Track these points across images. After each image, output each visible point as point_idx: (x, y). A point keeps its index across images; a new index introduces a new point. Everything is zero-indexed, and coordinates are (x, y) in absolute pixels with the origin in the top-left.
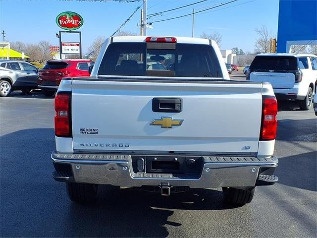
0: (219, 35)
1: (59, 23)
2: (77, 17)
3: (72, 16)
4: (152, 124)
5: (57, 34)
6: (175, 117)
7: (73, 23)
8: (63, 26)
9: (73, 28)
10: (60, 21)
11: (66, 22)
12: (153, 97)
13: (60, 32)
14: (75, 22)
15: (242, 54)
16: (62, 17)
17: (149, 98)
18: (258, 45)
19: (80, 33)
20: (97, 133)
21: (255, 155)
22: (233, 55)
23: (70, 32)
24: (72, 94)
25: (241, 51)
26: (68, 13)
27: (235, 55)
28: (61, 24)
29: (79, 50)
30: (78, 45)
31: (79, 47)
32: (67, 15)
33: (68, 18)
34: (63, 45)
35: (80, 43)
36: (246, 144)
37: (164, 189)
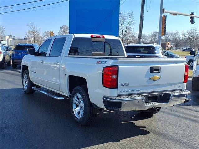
0: (3, 27)
12: (151, 66)
15: (15, 39)
17: (149, 67)
18: (28, 34)
20: (128, 85)
22: (10, 39)
24: (119, 66)
25: (14, 37)
27: (12, 39)
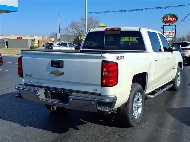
1: (163, 21)
2: (175, 17)
3: (172, 16)
4: (51, 73)
5: (162, 27)
6: (61, 70)
7: (172, 20)
8: (166, 22)
9: (172, 23)
10: (164, 19)
11: (168, 20)
13: (164, 25)
14: (173, 19)
16: (166, 17)
17: (50, 60)
19: (175, 25)
20: (31, 76)
21: (100, 95)
23: (170, 25)
24: (23, 57)
26: (169, 14)
28: (164, 21)
29: (174, 35)
30: (174, 33)
31: (174, 34)
32: (168, 16)
33: (169, 17)
34: (165, 33)
35: (175, 31)
36: (95, 88)
37: (52, 107)
